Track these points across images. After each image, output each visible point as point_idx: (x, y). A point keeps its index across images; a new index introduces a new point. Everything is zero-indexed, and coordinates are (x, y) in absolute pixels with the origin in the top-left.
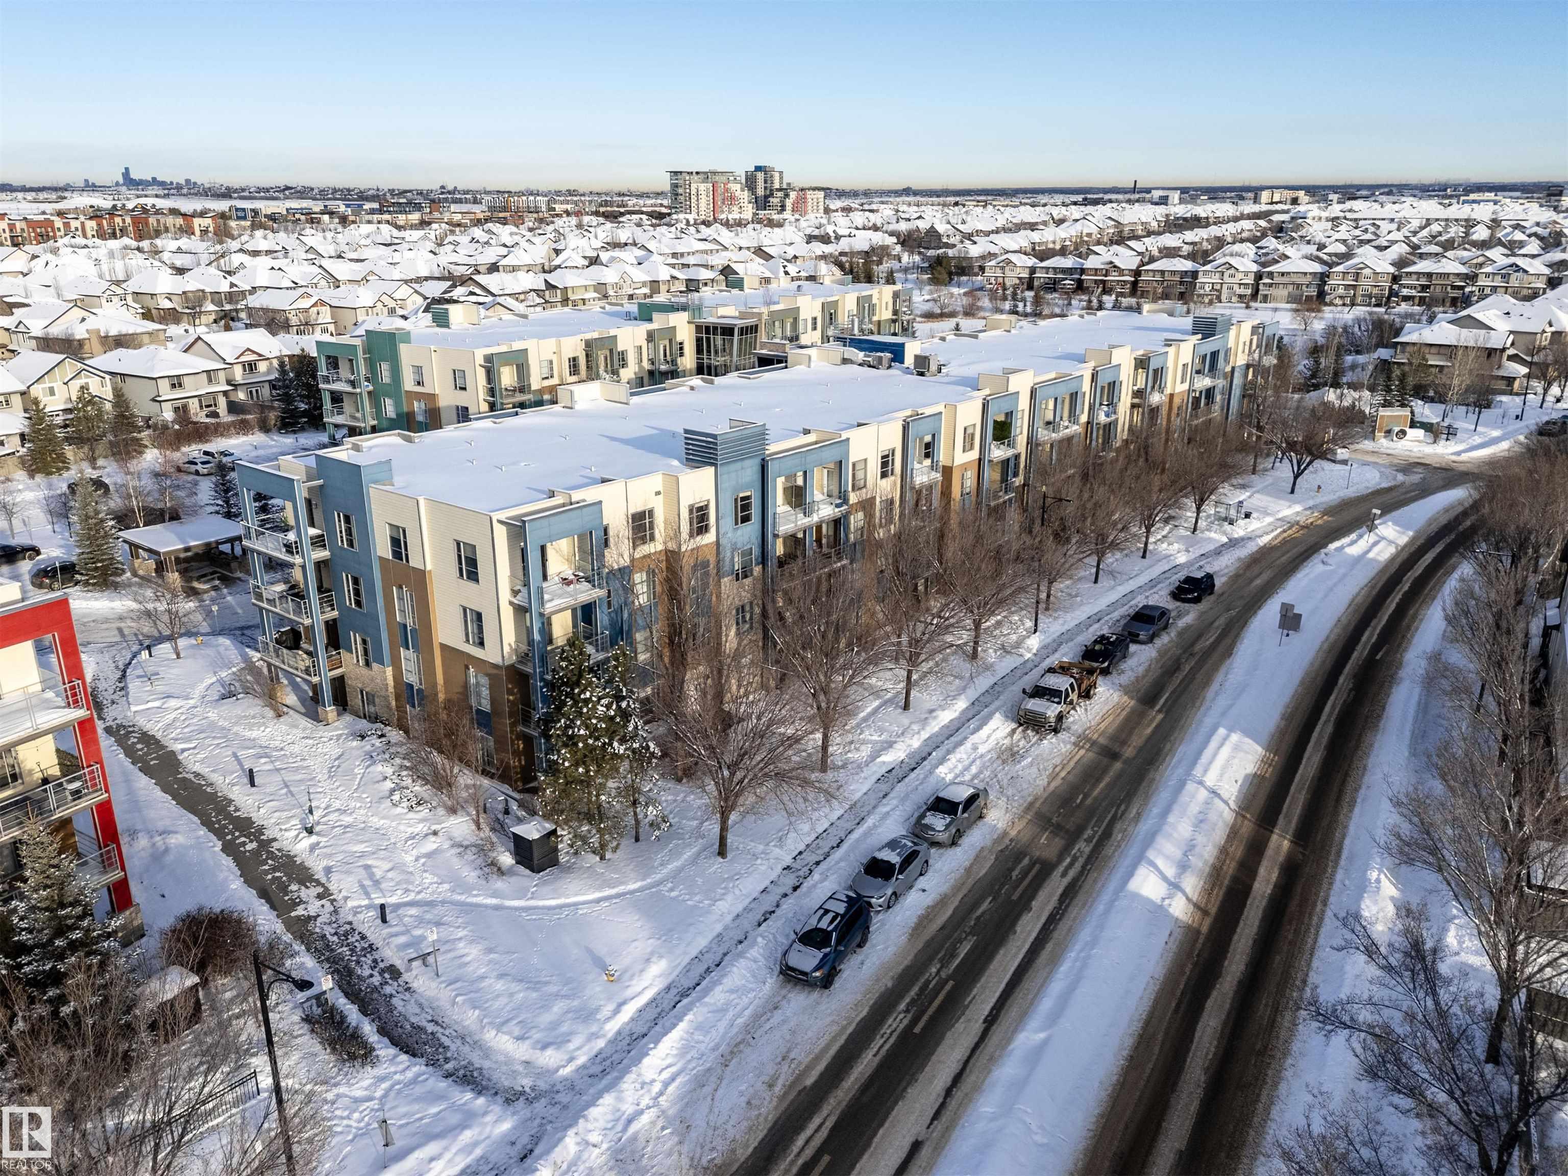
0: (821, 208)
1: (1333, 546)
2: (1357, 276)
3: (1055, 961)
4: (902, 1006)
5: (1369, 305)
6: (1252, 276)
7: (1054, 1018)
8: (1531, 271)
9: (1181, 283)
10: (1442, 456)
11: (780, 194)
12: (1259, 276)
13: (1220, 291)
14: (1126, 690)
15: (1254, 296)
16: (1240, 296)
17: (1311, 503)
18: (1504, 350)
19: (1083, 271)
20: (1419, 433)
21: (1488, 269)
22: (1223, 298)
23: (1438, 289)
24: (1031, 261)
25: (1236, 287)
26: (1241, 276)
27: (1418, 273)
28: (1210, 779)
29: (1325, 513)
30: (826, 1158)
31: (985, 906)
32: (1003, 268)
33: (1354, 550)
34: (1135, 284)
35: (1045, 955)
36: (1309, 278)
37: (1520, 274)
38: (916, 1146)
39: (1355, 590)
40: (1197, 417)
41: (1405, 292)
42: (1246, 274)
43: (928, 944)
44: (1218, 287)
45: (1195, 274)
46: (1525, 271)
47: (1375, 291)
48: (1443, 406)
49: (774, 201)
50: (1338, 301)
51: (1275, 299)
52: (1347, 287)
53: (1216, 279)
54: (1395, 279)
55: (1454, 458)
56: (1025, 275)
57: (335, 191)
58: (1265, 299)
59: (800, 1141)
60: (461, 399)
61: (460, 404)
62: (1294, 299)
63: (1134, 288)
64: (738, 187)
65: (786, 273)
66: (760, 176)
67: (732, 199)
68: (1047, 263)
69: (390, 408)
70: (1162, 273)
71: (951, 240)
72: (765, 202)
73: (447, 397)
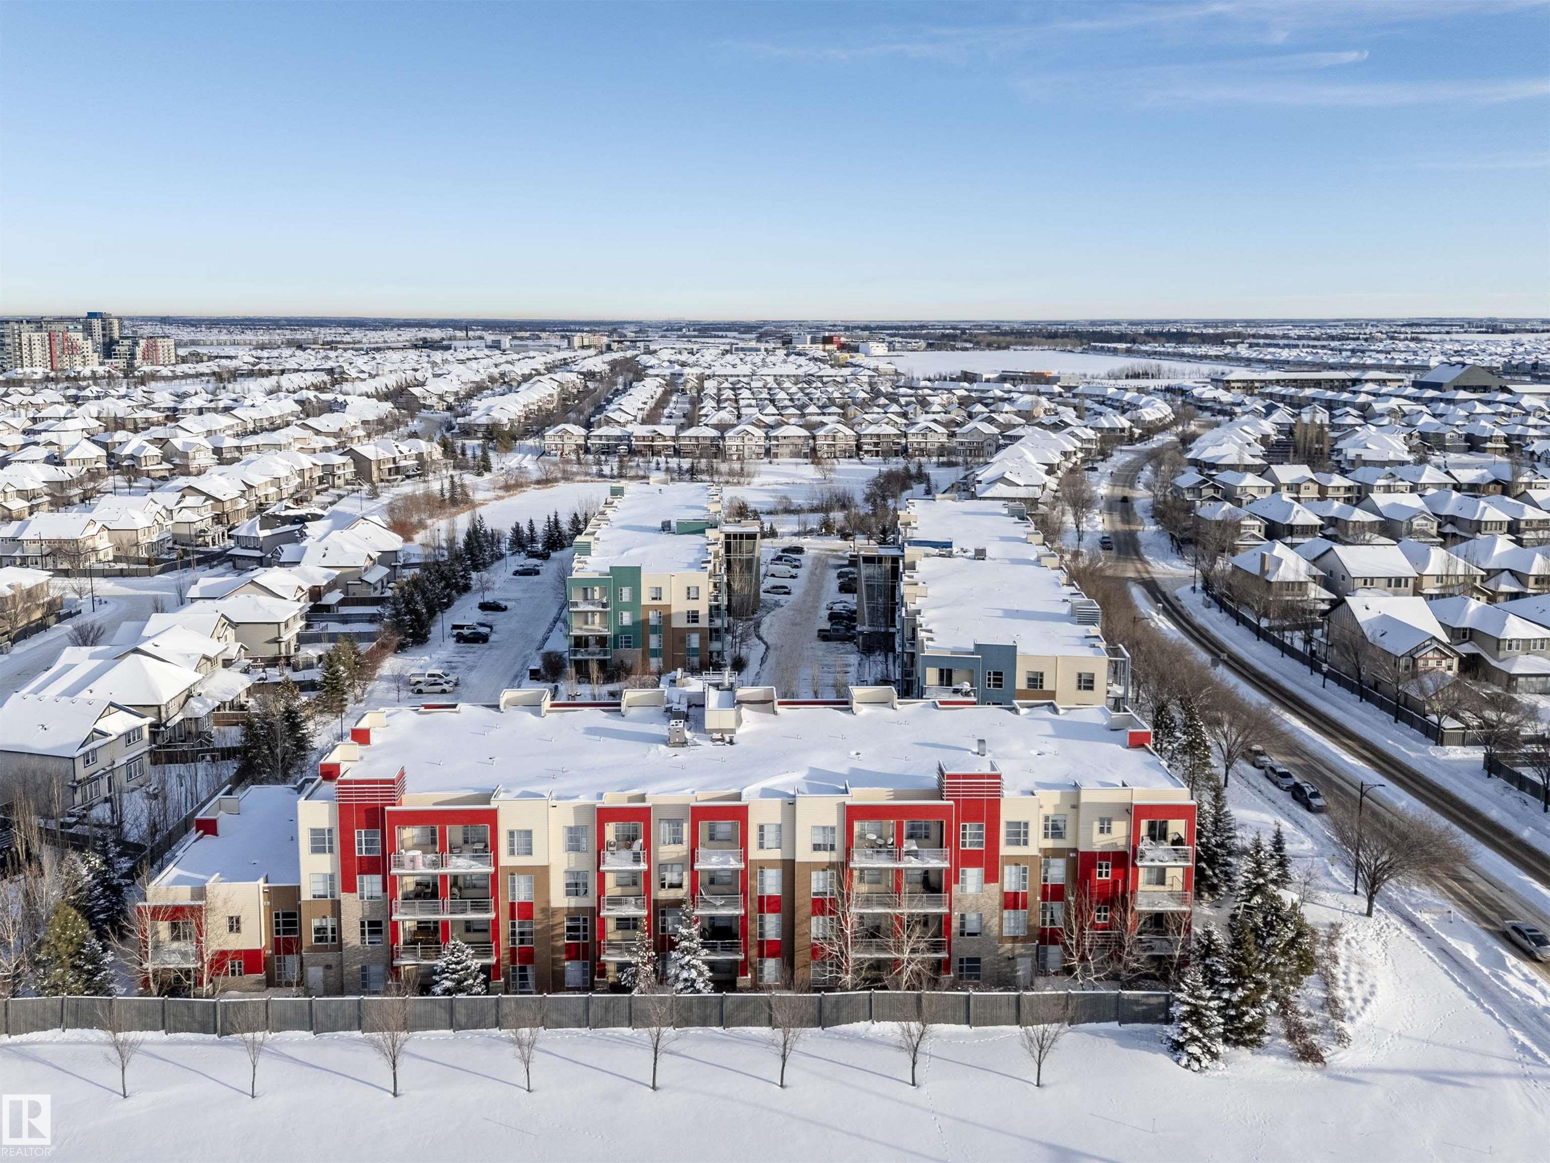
0: (172, 354)
2: (834, 438)
5: (845, 457)
6: (763, 439)
8: (939, 431)
11: (126, 342)
12: (767, 439)
13: (743, 451)
15: (769, 451)
16: (760, 454)
19: (626, 438)
21: (913, 431)
22: (746, 455)
23: (885, 445)
24: (582, 431)
25: (754, 447)
26: (756, 439)
27: (871, 435)
32: (562, 436)
34: (676, 447)
36: (802, 440)
37: (932, 433)
41: (865, 447)
44: (741, 448)
45: (721, 439)
47: (847, 447)
49: (120, 349)
50: (827, 456)
51: (783, 455)
52: (829, 445)
53: (739, 442)
54: (858, 439)
58: (776, 455)
60: (693, 606)
61: (691, 609)
62: (796, 454)
63: (677, 453)
64: (80, 336)
65: (401, 452)
66: (97, 324)
67: (73, 349)
68: (597, 432)
69: (627, 619)
70: (697, 438)
71: (428, 402)
72: (108, 350)
73: (679, 606)
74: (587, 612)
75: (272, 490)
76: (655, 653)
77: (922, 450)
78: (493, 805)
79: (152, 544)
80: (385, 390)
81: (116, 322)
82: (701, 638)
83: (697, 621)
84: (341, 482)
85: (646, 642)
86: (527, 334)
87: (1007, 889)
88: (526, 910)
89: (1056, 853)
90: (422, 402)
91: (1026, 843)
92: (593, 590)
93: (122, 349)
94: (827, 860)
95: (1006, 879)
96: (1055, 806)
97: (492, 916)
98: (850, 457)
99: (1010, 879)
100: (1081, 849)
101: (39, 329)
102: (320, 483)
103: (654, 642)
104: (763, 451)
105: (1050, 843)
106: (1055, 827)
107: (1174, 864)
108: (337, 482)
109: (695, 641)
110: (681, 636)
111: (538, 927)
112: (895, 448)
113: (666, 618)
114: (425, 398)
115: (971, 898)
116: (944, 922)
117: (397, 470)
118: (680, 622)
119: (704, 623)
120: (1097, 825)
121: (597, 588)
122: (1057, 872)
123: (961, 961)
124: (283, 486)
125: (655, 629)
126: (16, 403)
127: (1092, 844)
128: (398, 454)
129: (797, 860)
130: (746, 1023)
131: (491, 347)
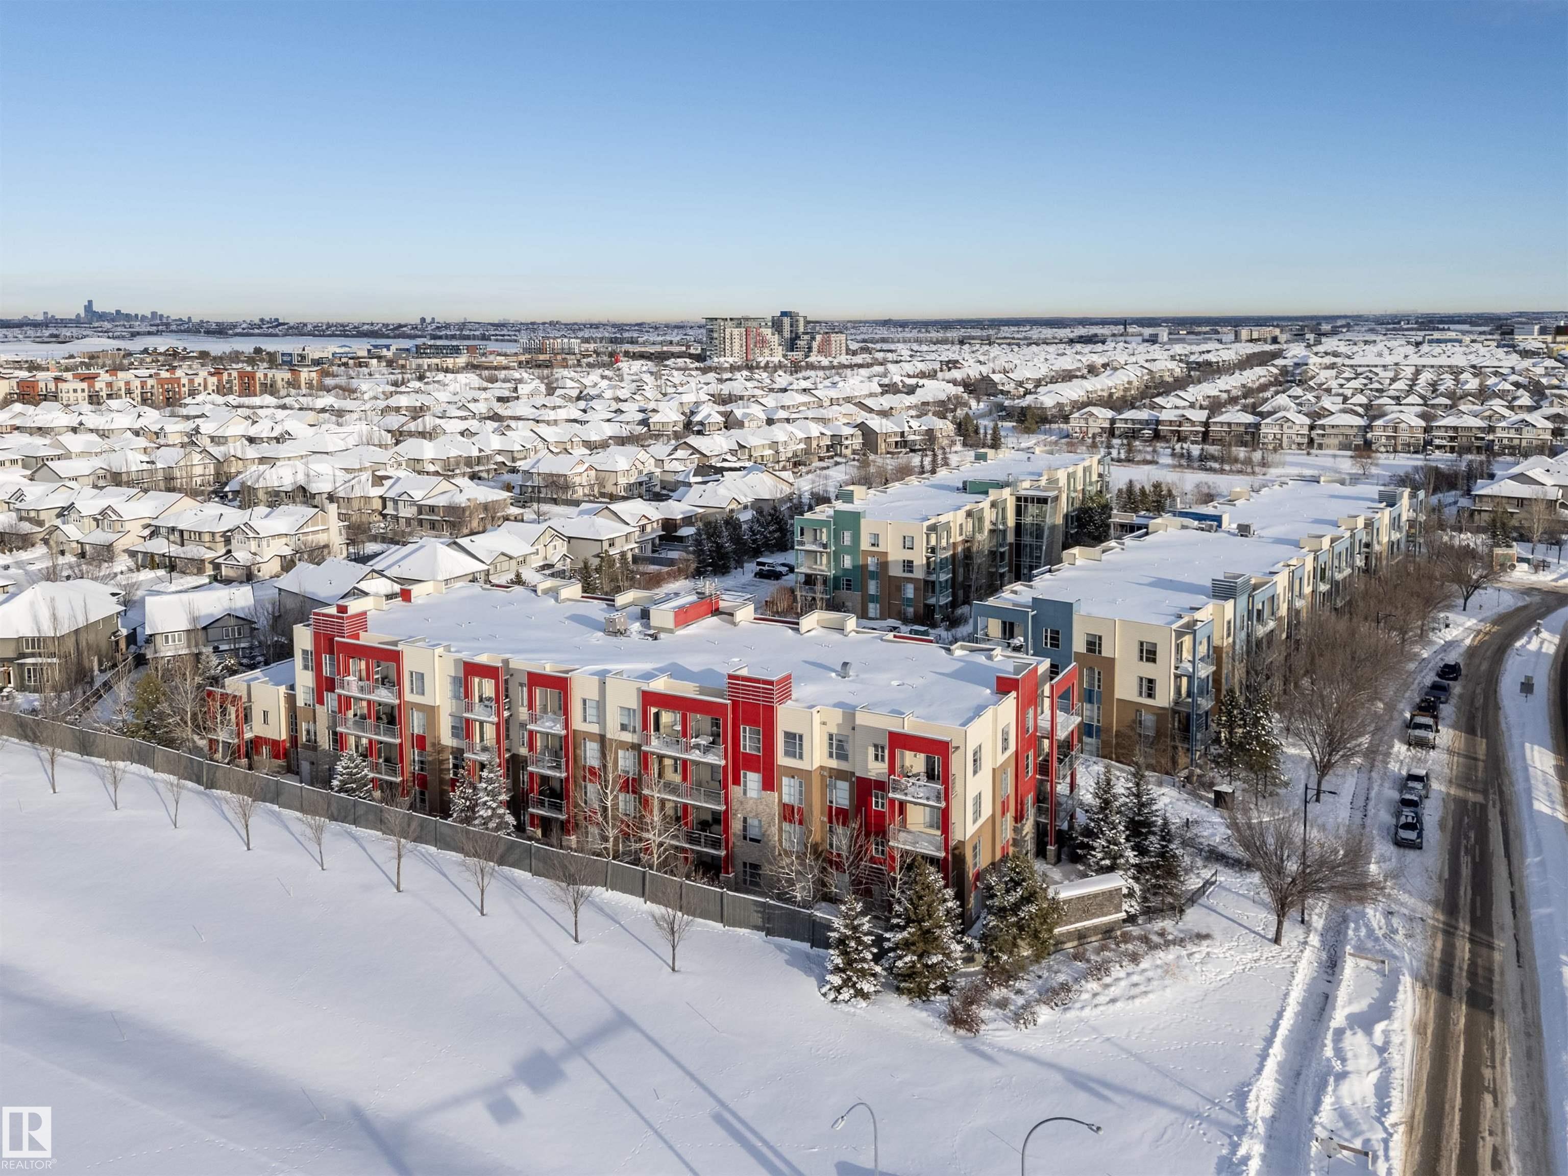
0: (844, 348)
1: (1518, 644)
2: (1395, 429)
3: (1520, 836)
4: (1462, 853)
5: (1409, 452)
6: (1307, 428)
7: (1539, 850)
8: (1539, 426)
9: (1246, 433)
10: (1544, 582)
11: (806, 337)
12: (1312, 428)
13: (1281, 440)
14: (1455, 727)
15: (1311, 441)
16: (1299, 444)
17: (1480, 617)
18: (1556, 501)
19: (1158, 422)
20: (1525, 566)
21: (1503, 424)
22: (1285, 445)
23: (1464, 439)
24: (1110, 414)
25: (1294, 437)
26: (1298, 428)
27: (1446, 427)
28: (1538, 764)
29: (1494, 623)
30: (1478, 898)
31: (1466, 820)
32: (1087, 419)
33: (1533, 646)
34: (1205, 435)
35: (1512, 835)
36: (1355, 430)
37: (1530, 428)
38: (1512, 895)
39: (1547, 671)
40: (1393, 558)
41: (1437, 442)
42: (1302, 426)
43: (1452, 834)
44: (1279, 436)
45: (1257, 426)
46: (1534, 426)
47: (1412, 440)
48: (1531, 545)
49: (801, 343)
50: (1382, 449)
51: (1328, 447)
52: (1388, 437)
53: (1276, 430)
54: (1427, 430)
55: (1554, 584)
56: (1107, 425)
57: (329, 326)
58: (1320, 447)
59: (1462, 892)
60: (908, 555)
61: (906, 559)
62: (1344, 447)
63: (1206, 437)
64: (769, 331)
65: (910, 427)
66: (786, 321)
67: (763, 342)
68: (1125, 416)
69: (847, 562)
70: (1229, 424)
71: (1006, 388)
72: (792, 344)
73: (896, 554)
74: (816, 552)
75: (768, 452)
76: (873, 599)
77: (1512, 447)
78: (399, 648)
79: (630, 485)
80: (978, 376)
81: (801, 320)
82: (916, 589)
83: (911, 572)
84: (848, 452)
85: (864, 588)
86: (1208, 329)
87: (786, 799)
88: (421, 742)
89: (840, 775)
90: (1000, 387)
91: (801, 757)
92: (821, 532)
93: (802, 343)
94: (630, 740)
95: (785, 790)
96: (838, 725)
97: (398, 741)
98: (1416, 452)
99: (789, 790)
100: (857, 774)
101: (739, 325)
102: (828, 451)
103: (872, 588)
104: (1306, 440)
105: (834, 764)
106: (840, 747)
107: (925, 802)
108: (844, 451)
109: (910, 591)
110: (896, 585)
111: (430, 759)
112: (1478, 443)
113: (884, 565)
114: (1003, 384)
115: (751, 802)
116: (719, 820)
117: (905, 444)
118: (896, 571)
119: (919, 574)
120: (871, 751)
121: (824, 530)
122: (842, 796)
123: (745, 864)
124: (781, 449)
125: (873, 575)
126: (677, 382)
127: (868, 770)
128: (907, 429)
129: (609, 736)
130: (513, 865)
131: (1147, 341)
